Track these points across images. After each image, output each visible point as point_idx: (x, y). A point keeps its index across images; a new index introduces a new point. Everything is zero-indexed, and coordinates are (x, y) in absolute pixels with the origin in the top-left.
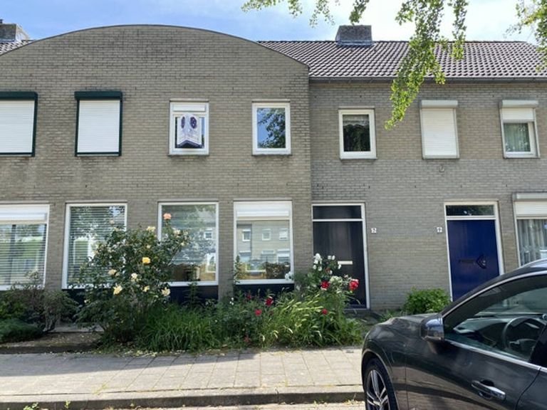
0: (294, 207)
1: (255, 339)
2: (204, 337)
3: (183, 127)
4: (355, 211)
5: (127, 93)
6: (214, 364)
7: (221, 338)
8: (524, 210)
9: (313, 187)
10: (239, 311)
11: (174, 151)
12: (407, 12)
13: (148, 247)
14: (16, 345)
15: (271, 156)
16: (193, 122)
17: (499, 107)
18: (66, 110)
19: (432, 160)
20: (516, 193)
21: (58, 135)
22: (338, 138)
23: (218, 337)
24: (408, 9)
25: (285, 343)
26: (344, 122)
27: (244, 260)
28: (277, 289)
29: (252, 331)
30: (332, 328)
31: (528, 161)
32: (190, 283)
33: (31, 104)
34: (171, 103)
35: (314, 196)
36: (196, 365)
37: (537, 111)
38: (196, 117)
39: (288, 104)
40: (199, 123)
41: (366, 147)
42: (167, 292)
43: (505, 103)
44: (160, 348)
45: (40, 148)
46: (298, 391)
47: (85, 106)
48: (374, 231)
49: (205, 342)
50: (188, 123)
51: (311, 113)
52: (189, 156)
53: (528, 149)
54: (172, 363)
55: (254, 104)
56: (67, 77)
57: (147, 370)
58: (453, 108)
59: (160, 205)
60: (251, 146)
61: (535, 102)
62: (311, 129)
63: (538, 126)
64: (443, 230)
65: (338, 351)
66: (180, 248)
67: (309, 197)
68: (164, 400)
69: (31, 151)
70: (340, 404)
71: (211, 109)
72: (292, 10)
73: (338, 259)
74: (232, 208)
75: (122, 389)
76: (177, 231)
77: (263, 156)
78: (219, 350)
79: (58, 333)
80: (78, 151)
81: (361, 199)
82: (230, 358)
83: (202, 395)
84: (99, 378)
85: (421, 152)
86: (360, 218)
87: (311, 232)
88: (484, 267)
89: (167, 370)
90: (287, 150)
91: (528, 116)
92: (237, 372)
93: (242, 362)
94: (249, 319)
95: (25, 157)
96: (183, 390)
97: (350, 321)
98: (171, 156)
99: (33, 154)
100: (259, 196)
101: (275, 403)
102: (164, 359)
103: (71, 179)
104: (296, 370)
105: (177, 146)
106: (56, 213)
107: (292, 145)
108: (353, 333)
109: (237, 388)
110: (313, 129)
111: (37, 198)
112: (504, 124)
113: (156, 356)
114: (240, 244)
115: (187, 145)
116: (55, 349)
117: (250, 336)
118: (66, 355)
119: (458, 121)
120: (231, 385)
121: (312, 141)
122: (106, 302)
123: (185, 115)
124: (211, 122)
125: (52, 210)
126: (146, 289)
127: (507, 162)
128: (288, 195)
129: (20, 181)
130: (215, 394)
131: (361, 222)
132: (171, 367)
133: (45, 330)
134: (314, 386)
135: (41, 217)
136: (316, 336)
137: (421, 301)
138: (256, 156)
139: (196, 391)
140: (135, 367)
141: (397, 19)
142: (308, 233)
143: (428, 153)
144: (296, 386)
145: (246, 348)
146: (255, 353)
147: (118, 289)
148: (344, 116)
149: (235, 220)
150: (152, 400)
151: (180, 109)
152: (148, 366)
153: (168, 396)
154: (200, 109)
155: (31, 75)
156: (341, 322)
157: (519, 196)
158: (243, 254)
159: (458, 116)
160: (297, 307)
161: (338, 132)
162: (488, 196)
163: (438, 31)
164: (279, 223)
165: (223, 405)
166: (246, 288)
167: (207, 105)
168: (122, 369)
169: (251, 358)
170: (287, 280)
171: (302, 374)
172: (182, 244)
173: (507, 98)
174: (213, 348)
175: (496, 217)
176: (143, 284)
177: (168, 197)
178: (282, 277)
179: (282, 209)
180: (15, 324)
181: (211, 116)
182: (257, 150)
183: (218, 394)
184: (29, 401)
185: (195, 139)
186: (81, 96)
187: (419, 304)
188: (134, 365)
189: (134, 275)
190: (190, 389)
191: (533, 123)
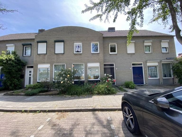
0: (100, 64)
1: (92, 92)
2: (81, 92)
3: (77, 47)
4: (113, 65)
5: (65, 41)
6: (83, 99)
7: (85, 92)
8: (149, 64)
9: (104, 60)
10: (89, 86)
11: (75, 53)
12: (129, 18)
13: (69, 73)
14: (41, 94)
15: (95, 53)
16: (79, 47)
17: (144, 42)
18: (53, 45)
19: (129, 54)
20: (147, 60)
21: (51, 50)
22: (109, 49)
23: (84, 92)
24: (129, 17)
25: (99, 94)
26: (110, 46)
27: (89, 75)
28: (97, 81)
29: (92, 91)
30: (109, 90)
31: (150, 54)
32: (79, 80)
33: (46, 44)
34: (74, 43)
35: (104, 62)
36: (79, 99)
37: (152, 43)
38: (79, 46)
39: (99, 42)
40: (80, 47)
41: (115, 51)
42: (73, 82)
43: (145, 41)
44: (72, 95)
45: (48, 52)
46: (103, 108)
47: (56, 44)
48: (117, 69)
49: (81, 93)
50: (78, 47)
51: (103, 44)
52: (78, 54)
53: (150, 51)
54: (74, 99)
55: (91, 43)
56: (53, 38)
57: (68, 101)
58: (134, 42)
59: (73, 64)
60: (91, 51)
61: (151, 41)
62: (104, 48)
63: (152, 46)
64: (131, 69)
65: (111, 96)
66: (76, 73)
67: (103, 62)
68: (70, 110)
69: (46, 53)
70: (114, 112)
71: (82, 44)
72: (100, 20)
73: (109, 75)
74: (87, 64)
75: (61, 107)
76: (75, 69)
77: (93, 54)
78: (84, 95)
79: (52, 90)
80: (56, 53)
81: (114, 62)
82: (87, 97)
83: (79, 109)
84: (56, 103)
85: (127, 52)
86: (114, 66)
87: (104, 69)
88: (140, 76)
89: (72, 101)
90: (98, 52)
91: (150, 44)
92: (88, 101)
93: (90, 99)
94: (91, 88)
95: (45, 54)
96: (75, 107)
97: (113, 88)
98: (74, 54)
99: (46, 54)
100: (93, 62)
101: (98, 111)
102: (72, 97)
103: (54, 59)
104: (102, 101)
105: (76, 52)
106: (51, 66)
107: (99, 51)
108: (114, 91)
109: (88, 107)
110: (104, 47)
111: (47, 63)
112: (145, 46)
113: (71, 97)
114: (89, 72)
115: (78, 51)
116: (49, 95)
117: (91, 92)
118: (52, 96)
119: (135, 45)
120: (87, 106)
121: (104, 50)
122: (59, 85)
123: (77, 45)
124: (82, 46)
125: (51, 65)
126: (68, 82)
127: (145, 54)
128: (98, 62)
129: (44, 59)
130: (83, 109)
131: (114, 67)
132: (73, 100)
133: (49, 90)
134: (107, 106)
135: (48, 67)
136: (106, 92)
137: (128, 84)
138: (92, 54)
139: (78, 108)
140: (65, 100)
141: (126, 20)
142: (103, 70)
143: (128, 52)
144: (102, 106)
145: (90, 94)
146: (92, 96)
147: (62, 82)
148: (110, 45)
149: (88, 67)
150: (67, 110)
151: (76, 44)
152: (68, 99)
153: (71, 109)
154: (80, 44)
155: (45, 38)
156: (111, 89)
157: (148, 61)
158: (90, 74)
159: (135, 44)
160: (101, 86)
161: (109, 48)
162: (141, 61)
163: (136, 21)
164: (97, 68)
165: (85, 112)
166: (90, 81)
167: (82, 43)
168: (62, 100)
169: (91, 97)
170: (99, 79)
171: (104, 102)
172: (76, 72)
173: (145, 40)
174: (83, 94)
175: (143, 66)
176: (67, 81)
177: (74, 62)
178: (98, 79)
179: (97, 65)
180: (42, 89)
181: (82, 45)
182: (92, 52)
183: (84, 109)
184: (38, 110)
185: (79, 50)
186: (56, 41)
187: (127, 84)
188: (65, 99)
189: (66, 79)
190: (77, 107)
191: (151, 45)
